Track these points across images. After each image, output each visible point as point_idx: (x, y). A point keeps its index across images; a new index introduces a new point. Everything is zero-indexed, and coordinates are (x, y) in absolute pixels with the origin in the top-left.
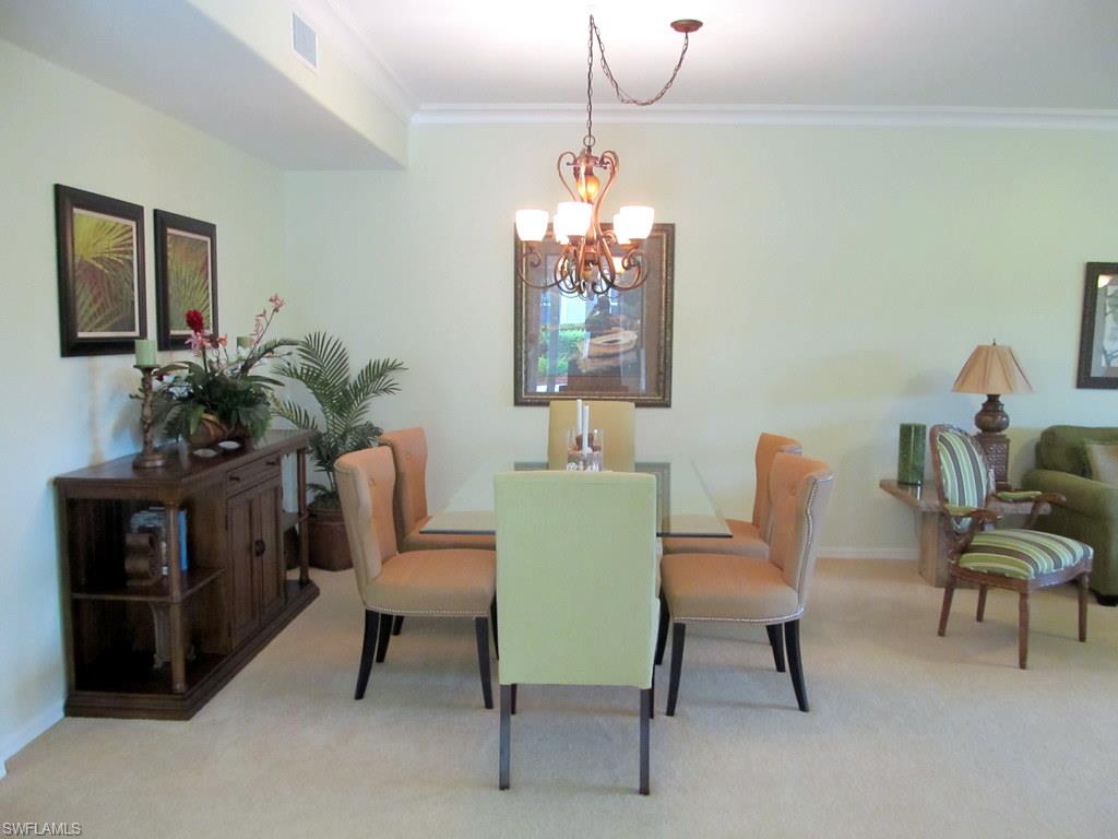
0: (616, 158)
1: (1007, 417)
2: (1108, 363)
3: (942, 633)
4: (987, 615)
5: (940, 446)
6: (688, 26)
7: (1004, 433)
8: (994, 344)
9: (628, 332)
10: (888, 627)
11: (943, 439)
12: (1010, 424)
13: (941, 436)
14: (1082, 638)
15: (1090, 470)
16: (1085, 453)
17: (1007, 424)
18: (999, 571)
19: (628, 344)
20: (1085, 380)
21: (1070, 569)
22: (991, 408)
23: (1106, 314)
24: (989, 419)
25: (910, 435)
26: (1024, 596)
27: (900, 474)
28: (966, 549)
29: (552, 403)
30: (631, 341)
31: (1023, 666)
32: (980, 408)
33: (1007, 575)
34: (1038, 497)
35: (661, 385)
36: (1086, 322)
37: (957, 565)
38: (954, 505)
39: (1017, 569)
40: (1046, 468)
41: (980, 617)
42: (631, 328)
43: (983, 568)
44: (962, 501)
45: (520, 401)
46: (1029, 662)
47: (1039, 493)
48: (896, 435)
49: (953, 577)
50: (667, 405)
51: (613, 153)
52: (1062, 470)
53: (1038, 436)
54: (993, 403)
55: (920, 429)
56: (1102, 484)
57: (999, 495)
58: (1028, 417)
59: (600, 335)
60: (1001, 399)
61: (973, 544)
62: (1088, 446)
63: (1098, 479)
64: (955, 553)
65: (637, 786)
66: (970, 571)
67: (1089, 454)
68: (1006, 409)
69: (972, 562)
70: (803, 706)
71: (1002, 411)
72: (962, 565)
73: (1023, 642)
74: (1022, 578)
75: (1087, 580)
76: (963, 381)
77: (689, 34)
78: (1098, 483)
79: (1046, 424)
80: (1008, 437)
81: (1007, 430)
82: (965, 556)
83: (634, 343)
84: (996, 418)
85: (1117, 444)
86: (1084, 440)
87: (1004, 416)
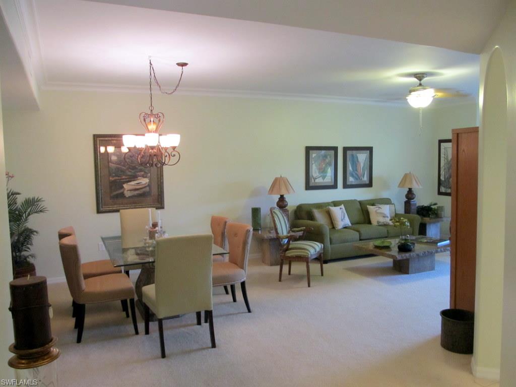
0: (163, 115)
2: (314, 181)
3: (280, 280)
4: (291, 273)
5: (274, 215)
6: (183, 65)
7: (286, 208)
8: (281, 177)
9: (145, 179)
10: (264, 281)
11: (274, 212)
12: (289, 205)
14: (322, 275)
15: (314, 218)
17: (287, 205)
19: (145, 184)
20: (309, 187)
21: (318, 252)
23: (313, 164)
24: (281, 203)
25: (256, 212)
26: (307, 263)
28: (287, 249)
29: (121, 211)
30: (146, 183)
31: (309, 286)
32: (278, 200)
33: (302, 256)
34: (304, 229)
35: (160, 200)
36: (307, 167)
37: (284, 256)
38: (281, 234)
39: (305, 254)
40: (299, 219)
41: (289, 273)
42: (146, 177)
44: (283, 233)
45: (100, 211)
46: (311, 285)
47: (304, 228)
48: (250, 212)
49: (282, 260)
50: (163, 208)
51: (162, 113)
53: (296, 208)
54: (282, 198)
55: (259, 210)
57: (293, 230)
58: (293, 202)
59: (134, 181)
60: (285, 196)
61: (290, 247)
62: (313, 210)
63: (317, 221)
64: (283, 251)
65: (210, 345)
66: (289, 257)
68: (287, 200)
69: (290, 254)
70: (249, 311)
71: (285, 200)
72: (286, 255)
73: (308, 278)
74: (307, 256)
75: (322, 255)
76: (272, 190)
77: (183, 67)
79: (298, 204)
80: (288, 209)
82: (288, 252)
83: (148, 183)
84: (283, 203)
85: (322, 208)
86: (311, 208)
87: (286, 202)
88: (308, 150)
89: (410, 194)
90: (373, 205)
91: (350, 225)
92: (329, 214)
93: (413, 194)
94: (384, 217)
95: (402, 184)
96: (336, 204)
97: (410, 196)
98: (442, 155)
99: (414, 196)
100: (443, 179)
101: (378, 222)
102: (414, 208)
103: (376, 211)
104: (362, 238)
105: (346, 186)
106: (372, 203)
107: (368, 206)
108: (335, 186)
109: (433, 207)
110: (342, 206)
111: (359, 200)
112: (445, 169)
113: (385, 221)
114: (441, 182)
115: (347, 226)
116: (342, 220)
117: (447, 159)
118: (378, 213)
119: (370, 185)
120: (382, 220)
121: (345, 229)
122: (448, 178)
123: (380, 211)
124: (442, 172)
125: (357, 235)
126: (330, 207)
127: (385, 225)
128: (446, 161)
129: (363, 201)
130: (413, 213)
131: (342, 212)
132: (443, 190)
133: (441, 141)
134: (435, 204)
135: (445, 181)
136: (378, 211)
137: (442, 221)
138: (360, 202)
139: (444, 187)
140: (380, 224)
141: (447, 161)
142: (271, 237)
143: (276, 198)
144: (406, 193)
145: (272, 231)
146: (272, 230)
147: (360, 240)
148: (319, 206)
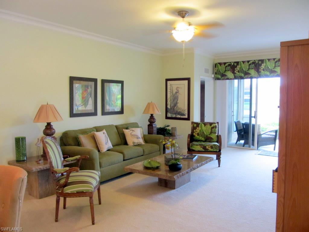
1: (55, 130)
2: (77, 109)
4: (67, 206)
5: (47, 145)
8: (47, 104)
12: (56, 132)
13: (45, 141)
14: (100, 203)
15: (81, 144)
16: (79, 139)
17: (55, 132)
18: (81, 191)
20: (72, 115)
22: (49, 127)
23: (76, 93)
24: (48, 131)
25: (20, 142)
26: (91, 198)
27: (17, 157)
31: (93, 223)
32: (44, 128)
33: (84, 192)
34: (80, 158)
36: (71, 96)
39: (89, 188)
40: (65, 145)
41: (64, 207)
43: (75, 191)
44: (57, 166)
46: (95, 222)
47: (80, 156)
49: (58, 197)
52: (72, 145)
54: (49, 126)
55: (23, 139)
56: (85, 148)
57: (65, 160)
58: (59, 128)
60: (52, 124)
61: (68, 182)
62: (79, 136)
63: (84, 146)
64: (61, 188)
66: (69, 193)
67: (80, 139)
68: (54, 127)
69: (68, 190)
71: (53, 128)
72: (65, 192)
73: (93, 215)
74: (90, 191)
76: (39, 118)
78: (84, 148)
79: (64, 131)
80: (56, 137)
81: (55, 134)
82: (66, 188)
84: (51, 131)
85: (87, 134)
86: (78, 134)
87: (54, 129)
88: (72, 80)
89: (152, 119)
90: (127, 128)
91: (112, 147)
92: (94, 139)
93: (154, 119)
94: (138, 138)
95: (145, 112)
96: (98, 129)
97: (152, 120)
98: (168, 90)
99: (155, 120)
100: (170, 108)
101: (134, 143)
102: (155, 130)
103: (131, 134)
104: (125, 159)
105: (104, 113)
106: (126, 127)
107: (124, 130)
108: (95, 114)
109: (167, 128)
110: (104, 131)
111: (115, 125)
112: (171, 100)
113: (138, 141)
114: (168, 110)
115: (110, 148)
116: (106, 144)
117: (172, 93)
118: (133, 135)
119: (121, 112)
120: (136, 141)
121: (108, 152)
122: (173, 107)
123: (134, 133)
124: (169, 103)
125: (121, 156)
126: (95, 132)
127: (139, 145)
128: (171, 94)
129: (118, 125)
130: (155, 134)
131: (105, 136)
132: (169, 115)
133: (167, 80)
134: (168, 126)
135: (171, 108)
136: (133, 134)
137: (176, 138)
138: (117, 127)
139: (170, 113)
140: (135, 144)
141: (173, 94)
142: (40, 169)
143: (42, 126)
144: (149, 118)
145: (40, 162)
146: (40, 160)
147: (124, 160)
148: (84, 132)
